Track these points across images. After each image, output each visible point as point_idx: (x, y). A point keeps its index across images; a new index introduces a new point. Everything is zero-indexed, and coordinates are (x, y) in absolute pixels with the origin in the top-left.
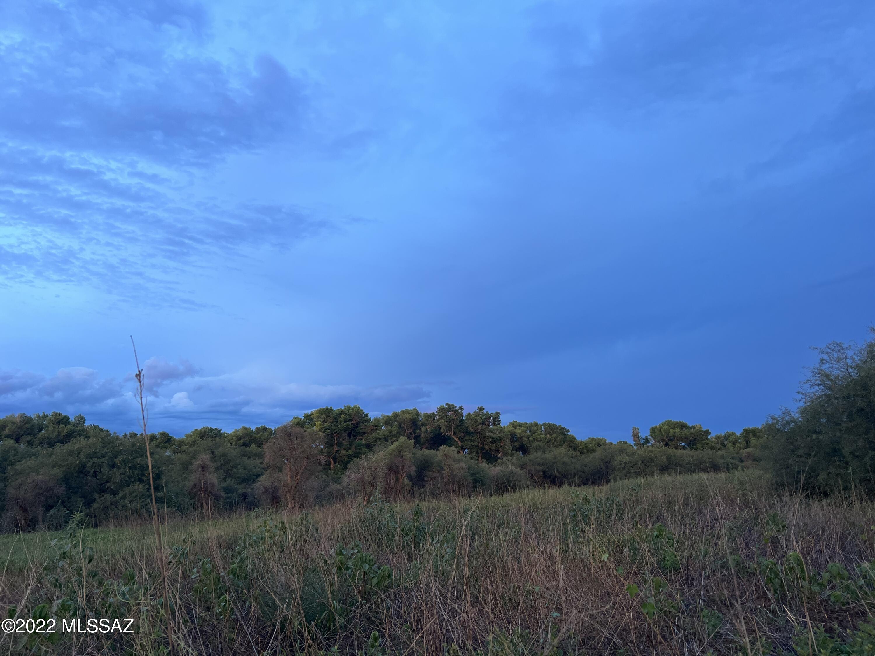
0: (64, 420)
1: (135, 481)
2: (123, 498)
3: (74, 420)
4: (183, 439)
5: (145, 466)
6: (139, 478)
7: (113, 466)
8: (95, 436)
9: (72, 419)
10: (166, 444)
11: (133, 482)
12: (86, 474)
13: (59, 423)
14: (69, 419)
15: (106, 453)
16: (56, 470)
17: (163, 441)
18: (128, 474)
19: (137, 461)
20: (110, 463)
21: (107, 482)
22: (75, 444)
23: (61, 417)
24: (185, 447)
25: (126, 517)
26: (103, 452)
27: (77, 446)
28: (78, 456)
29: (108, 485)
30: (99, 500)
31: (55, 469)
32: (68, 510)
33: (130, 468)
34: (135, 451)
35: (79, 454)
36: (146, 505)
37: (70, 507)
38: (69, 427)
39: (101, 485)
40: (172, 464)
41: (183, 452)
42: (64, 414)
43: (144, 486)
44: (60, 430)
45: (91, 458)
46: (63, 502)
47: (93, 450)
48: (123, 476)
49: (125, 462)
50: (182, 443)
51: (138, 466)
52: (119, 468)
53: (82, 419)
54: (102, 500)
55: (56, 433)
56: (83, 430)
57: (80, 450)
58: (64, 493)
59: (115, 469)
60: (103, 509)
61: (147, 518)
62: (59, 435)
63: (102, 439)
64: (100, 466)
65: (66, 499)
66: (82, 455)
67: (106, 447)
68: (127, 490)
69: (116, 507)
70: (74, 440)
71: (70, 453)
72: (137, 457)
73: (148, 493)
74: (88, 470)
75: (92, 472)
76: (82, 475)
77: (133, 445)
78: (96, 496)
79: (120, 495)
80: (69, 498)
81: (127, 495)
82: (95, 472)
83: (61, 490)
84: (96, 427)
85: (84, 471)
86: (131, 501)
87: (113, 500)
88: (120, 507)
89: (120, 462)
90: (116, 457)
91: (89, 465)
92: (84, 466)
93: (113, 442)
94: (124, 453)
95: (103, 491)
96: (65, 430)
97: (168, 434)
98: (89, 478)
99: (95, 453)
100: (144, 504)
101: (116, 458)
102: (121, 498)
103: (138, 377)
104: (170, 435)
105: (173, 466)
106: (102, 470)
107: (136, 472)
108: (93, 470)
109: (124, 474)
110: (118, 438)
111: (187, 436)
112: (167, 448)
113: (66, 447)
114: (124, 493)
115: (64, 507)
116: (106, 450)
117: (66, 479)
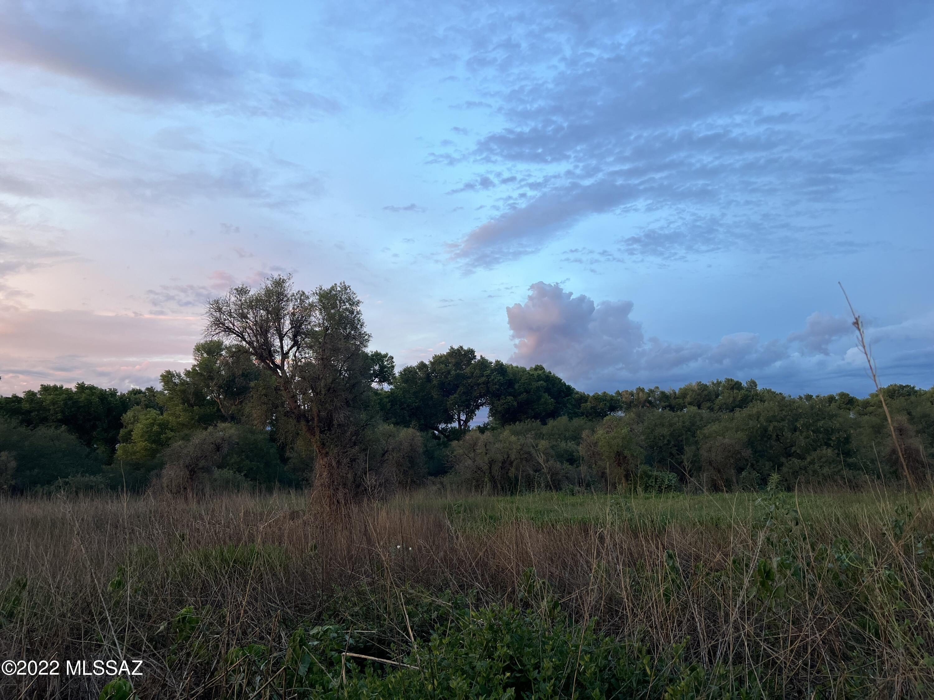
0: (737, 386)
1: (821, 445)
2: (812, 462)
3: (746, 385)
4: (867, 399)
5: (830, 429)
6: (826, 443)
7: (795, 429)
8: (771, 400)
9: (744, 384)
10: (849, 406)
11: (819, 447)
12: (770, 438)
13: (732, 388)
14: (741, 384)
15: (785, 416)
16: (740, 435)
17: (844, 402)
18: (812, 438)
19: (820, 424)
20: (791, 426)
21: (792, 446)
22: (754, 408)
23: (733, 383)
24: (872, 408)
25: (819, 483)
26: (782, 416)
27: (755, 410)
28: (757, 420)
29: (793, 449)
30: (787, 464)
31: (739, 433)
32: (758, 473)
33: (813, 431)
34: (815, 413)
35: (758, 417)
36: (839, 471)
37: (760, 470)
38: (743, 392)
39: (786, 449)
40: (860, 427)
41: (871, 413)
42: (736, 380)
43: (833, 451)
44: (735, 395)
45: (771, 422)
46: (752, 465)
47: (771, 414)
48: (807, 440)
49: (807, 426)
50: (866, 404)
51: (822, 429)
52: (801, 432)
53: (753, 384)
54: (790, 464)
55: (731, 399)
56: (757, 395)
57: (758, 415)
58: (752, 456)
59: (797, 433)
60: (793, 473)
61: (842, 484)
62: (734, 400)
63: (779, 402)
64: (782, 430)
65: (755, 462)
66: (762, 419)
67: (784, 410)
68: (814, 455)
69: (806, 472)
70: (751, 404)
71: (750, 417)
72: (819, 420)
73: (838, 458)
74: (771, 433)
75: (774, 436)
76: (765, 439)
77: (812, 407)
78: (783, 460)
79: (808, 460)
80: (757, 462)
81: (816, 460)
82: (777, 436)
83: (748, 453)
84: (769, 391)
85: (767, 435)
86: (821, 467)
87: (801, 465)
88: (811, 473)
89: (802, 426)
90: (797, 420)
91: (771, 428)
92: (766, 431)
93: (790, 405)
94: (804, 417)
95: (789, 455)
96: (740, 395)
97: (848, 395)
98: (773, 443)
99: (774, 416)
100: (836, 470)
101: (796, 422)
102: (810, 463)
103: (857, 326)
104: (851, 395)
105: (862, 429)
106: (784, 433)
107: (821, 436)
108: (775, 434)
109: (808, 438)
110: (794, 401)
111: (872, 395)
112: (850, 410)
113: (746, 411)
114: (812, 457)
115: (754, 469)
116: (784, 413)
117: (750, 443)
